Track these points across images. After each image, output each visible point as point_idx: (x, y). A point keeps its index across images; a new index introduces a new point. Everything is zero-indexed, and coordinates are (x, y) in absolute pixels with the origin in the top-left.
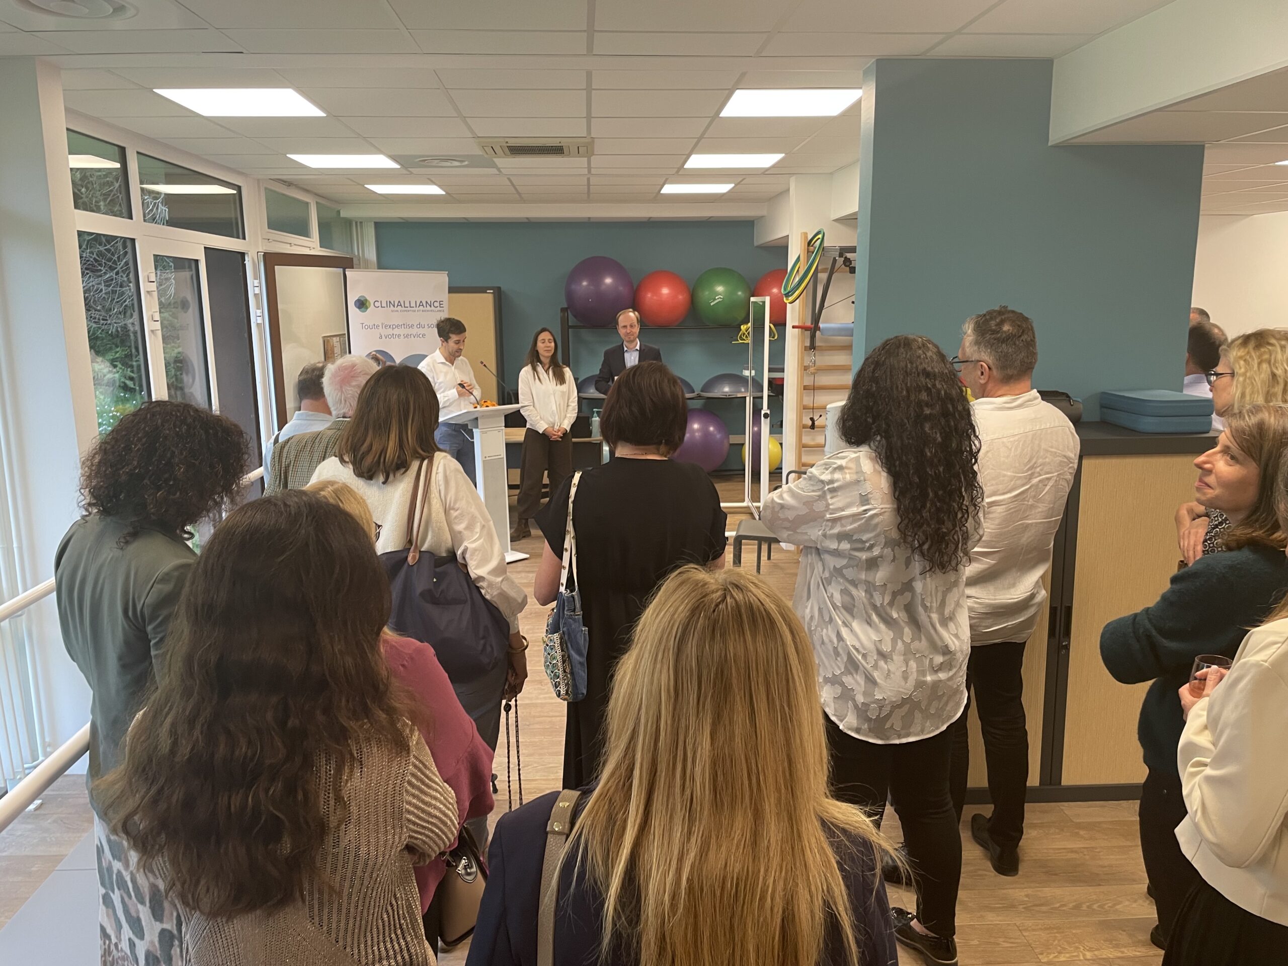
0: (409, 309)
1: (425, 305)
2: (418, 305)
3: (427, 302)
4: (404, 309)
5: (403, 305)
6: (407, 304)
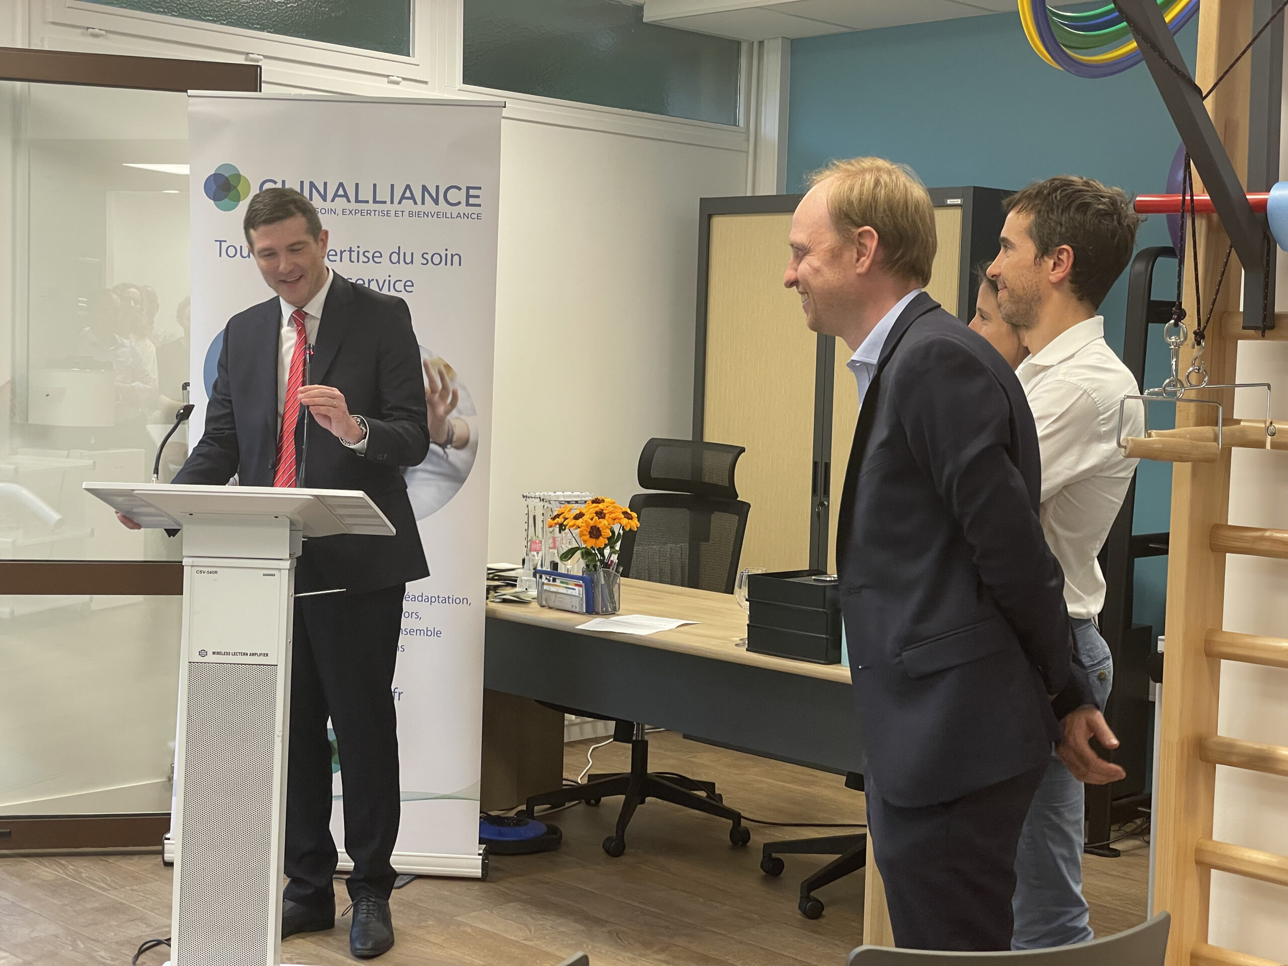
0: (371, 206)
1: (418, 197)
2: (397, 199)
3: (424, 188)
4: (353, 205)
5: (352, 197)
6: (366, 193)
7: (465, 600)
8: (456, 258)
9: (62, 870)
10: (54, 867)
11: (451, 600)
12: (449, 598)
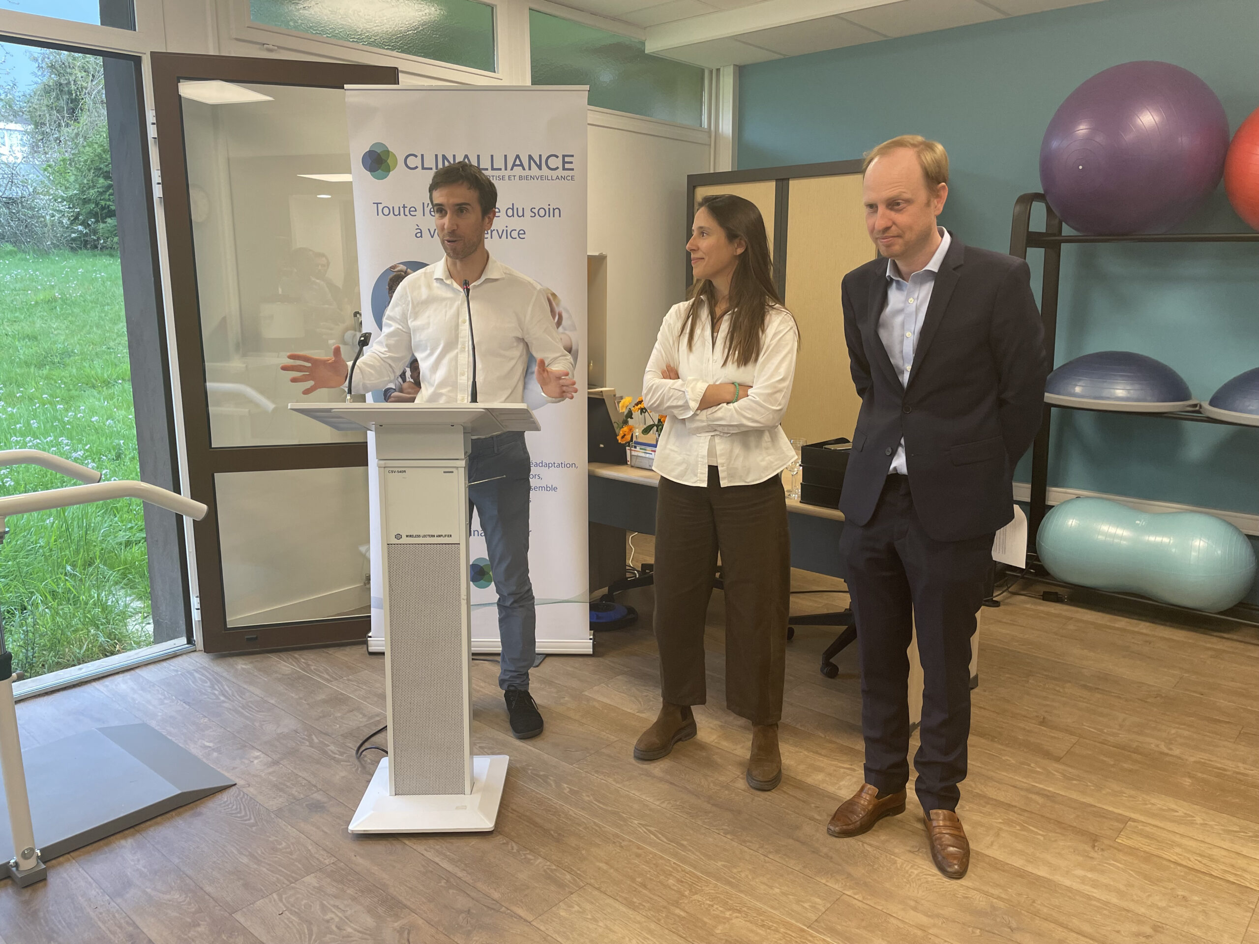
6: (485, 162)
7: (573, 465)
8: (557, 211)
9: (297, 664)
10: (291, 660)
11: (563, 465)
12: (562, 463)
